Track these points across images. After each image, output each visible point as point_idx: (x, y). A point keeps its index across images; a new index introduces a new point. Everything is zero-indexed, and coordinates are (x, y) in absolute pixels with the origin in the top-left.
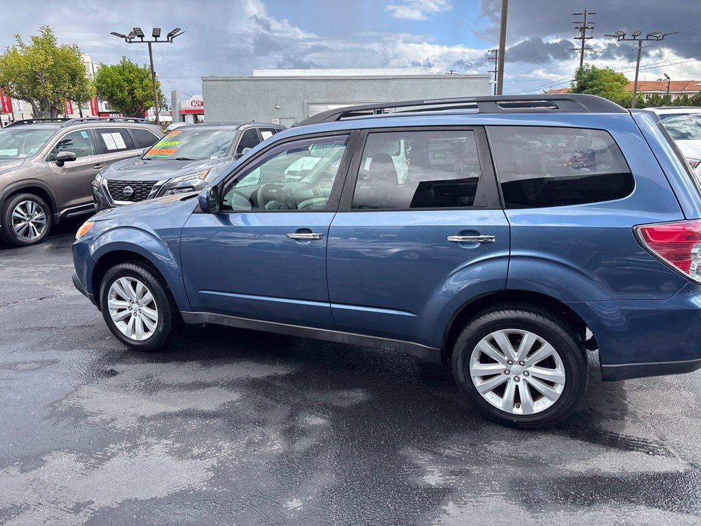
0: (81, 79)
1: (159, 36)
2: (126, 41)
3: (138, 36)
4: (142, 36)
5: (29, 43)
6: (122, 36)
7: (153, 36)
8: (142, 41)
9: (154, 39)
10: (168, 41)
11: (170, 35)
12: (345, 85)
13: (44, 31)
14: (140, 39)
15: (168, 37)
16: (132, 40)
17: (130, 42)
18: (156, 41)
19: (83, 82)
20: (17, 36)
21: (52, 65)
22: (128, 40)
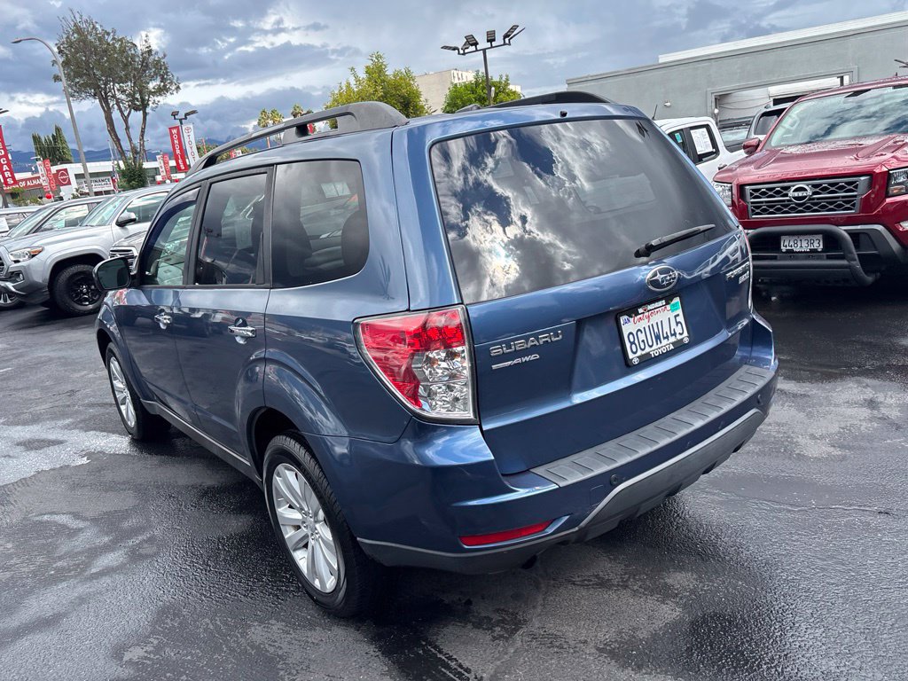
0: (415, 106)
1: (494, 40)
2: (459, 53)
3: (472, 45)
4: (476, 44)
5: (362, 75)
6: (454, 49)
7: (488, 41)
8: (477, 50)
9: (489, 45)
10: (505, 44)
11: (506, 36)
12: (771, 56)
13: (374, 59)
14: (473, 48)
15: (504, 39)
16: (466, 51)
17: (464, 54)
18: (492, 47)
19: (417, 110)
20: (352, 69)
21: (382, 96)
22: (461, 52)
